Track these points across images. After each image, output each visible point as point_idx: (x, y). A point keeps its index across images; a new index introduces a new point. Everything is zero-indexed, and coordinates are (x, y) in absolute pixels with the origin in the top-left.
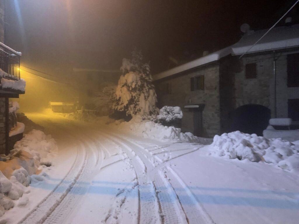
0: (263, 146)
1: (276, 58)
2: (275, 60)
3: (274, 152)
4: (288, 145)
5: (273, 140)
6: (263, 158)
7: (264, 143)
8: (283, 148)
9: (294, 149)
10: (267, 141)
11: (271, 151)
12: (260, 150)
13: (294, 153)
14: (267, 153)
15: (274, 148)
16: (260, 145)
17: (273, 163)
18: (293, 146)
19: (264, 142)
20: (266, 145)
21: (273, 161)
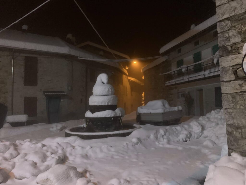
0: (11, 154)
1: (14, 57)
2: (14, 59)
3: (26, 160)
4: (40, 148)
5: (22, 144)
6: (13, 173)
7: (12, 150)
8: (36, 153)
9: (47, 151)
10: (16, 147)
11: (23, 160)
12: (7, 162)
13: (48, 157)
14: (17, 164)
15: (26, 154)
16: (7, 155)
17: (27, 178)
18: (45, 148)
19: (12, 148)
20: (14, 153)
21: (28, 175)
